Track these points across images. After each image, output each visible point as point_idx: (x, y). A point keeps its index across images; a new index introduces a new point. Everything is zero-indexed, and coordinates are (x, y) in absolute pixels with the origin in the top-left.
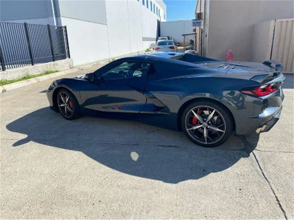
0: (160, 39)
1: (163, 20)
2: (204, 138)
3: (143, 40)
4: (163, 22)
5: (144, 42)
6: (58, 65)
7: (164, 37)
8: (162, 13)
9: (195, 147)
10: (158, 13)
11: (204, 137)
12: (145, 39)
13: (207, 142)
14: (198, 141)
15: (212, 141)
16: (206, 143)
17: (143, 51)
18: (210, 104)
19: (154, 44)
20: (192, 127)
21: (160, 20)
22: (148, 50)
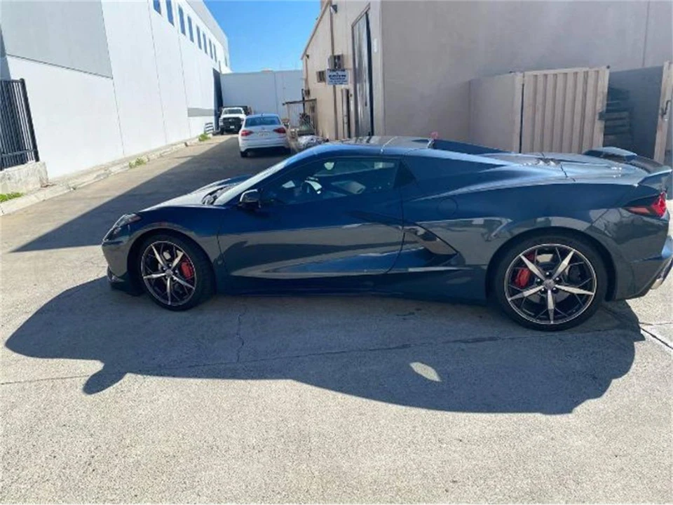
0: (226, 113)
1: (225, 70)
2: (547, 313)
3: (190, 115)
4: (226, 75)
5: (191, 118)
6: (13, 181)
7: (234, 107)
8: (221, 53)
9: (529, 334)
10: (213, 55)
11: (547, 311)
12: (193, 113)
13: (555, 319)
14: (531, 320)
15: (566, 317)
16: (552, 322)
17: (193, 139)
18: (564, 240)
19: (211, 123)
20: (519, 292)
21: (218, 70)
22: (203, 138)
